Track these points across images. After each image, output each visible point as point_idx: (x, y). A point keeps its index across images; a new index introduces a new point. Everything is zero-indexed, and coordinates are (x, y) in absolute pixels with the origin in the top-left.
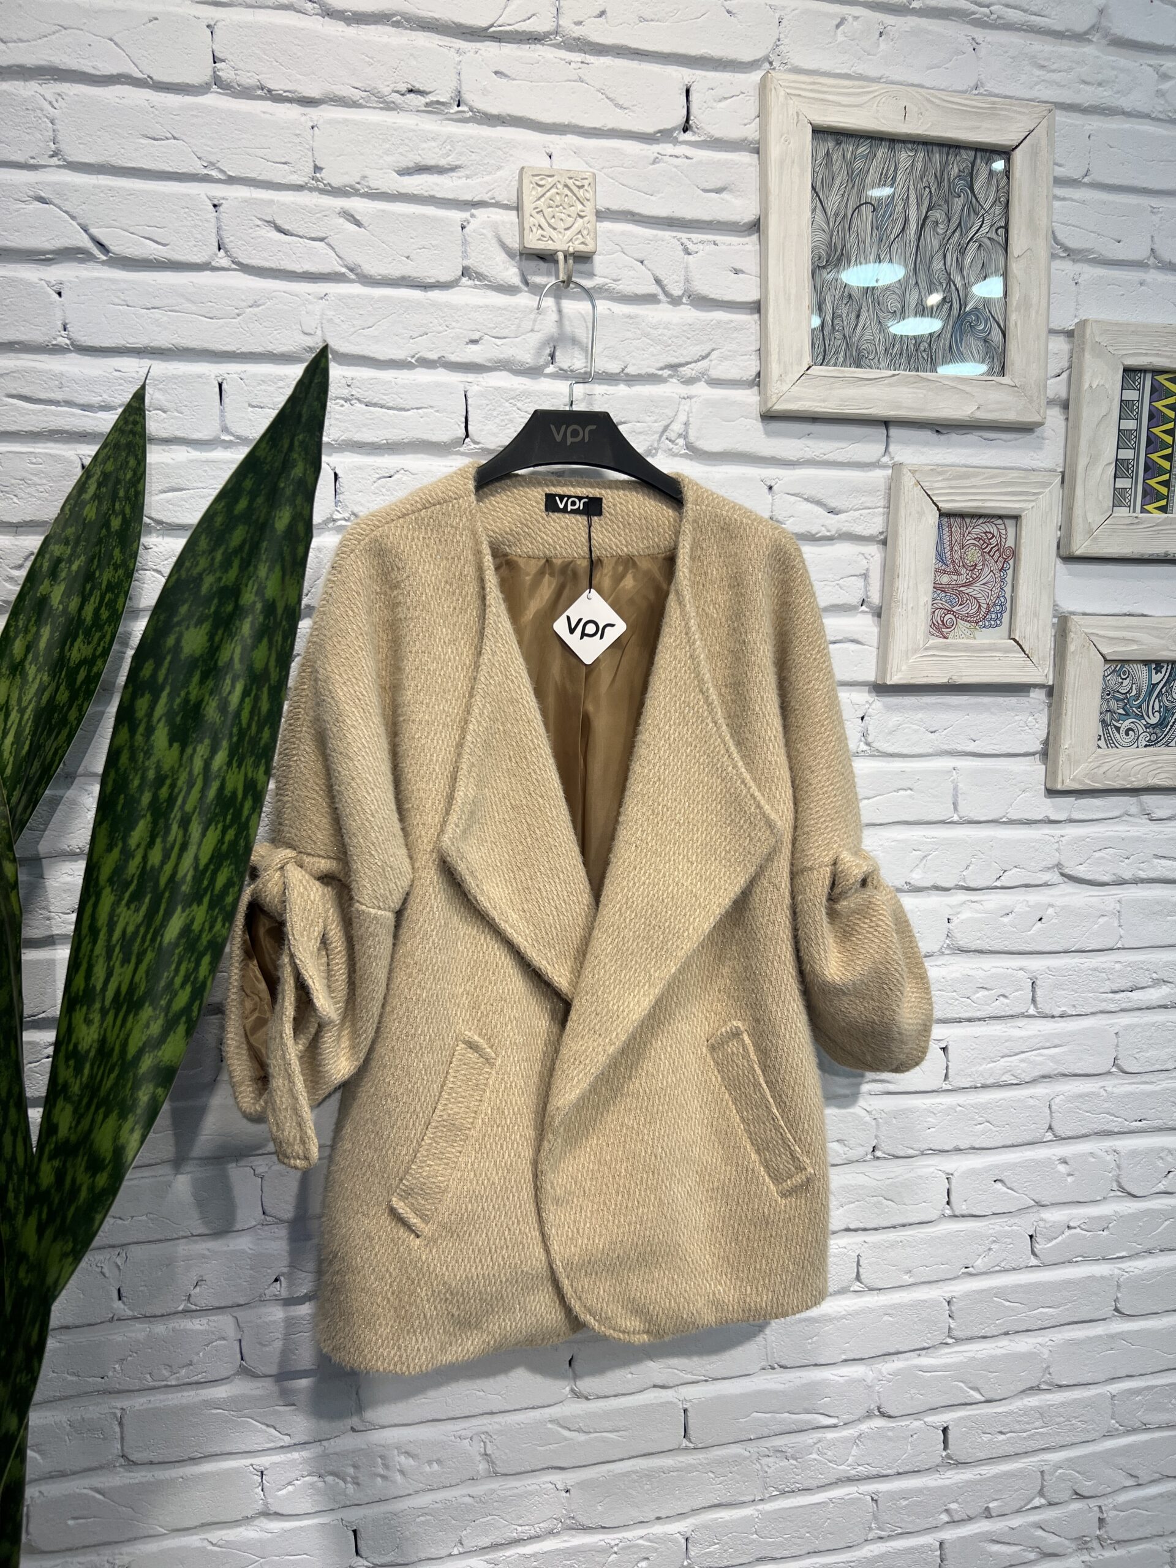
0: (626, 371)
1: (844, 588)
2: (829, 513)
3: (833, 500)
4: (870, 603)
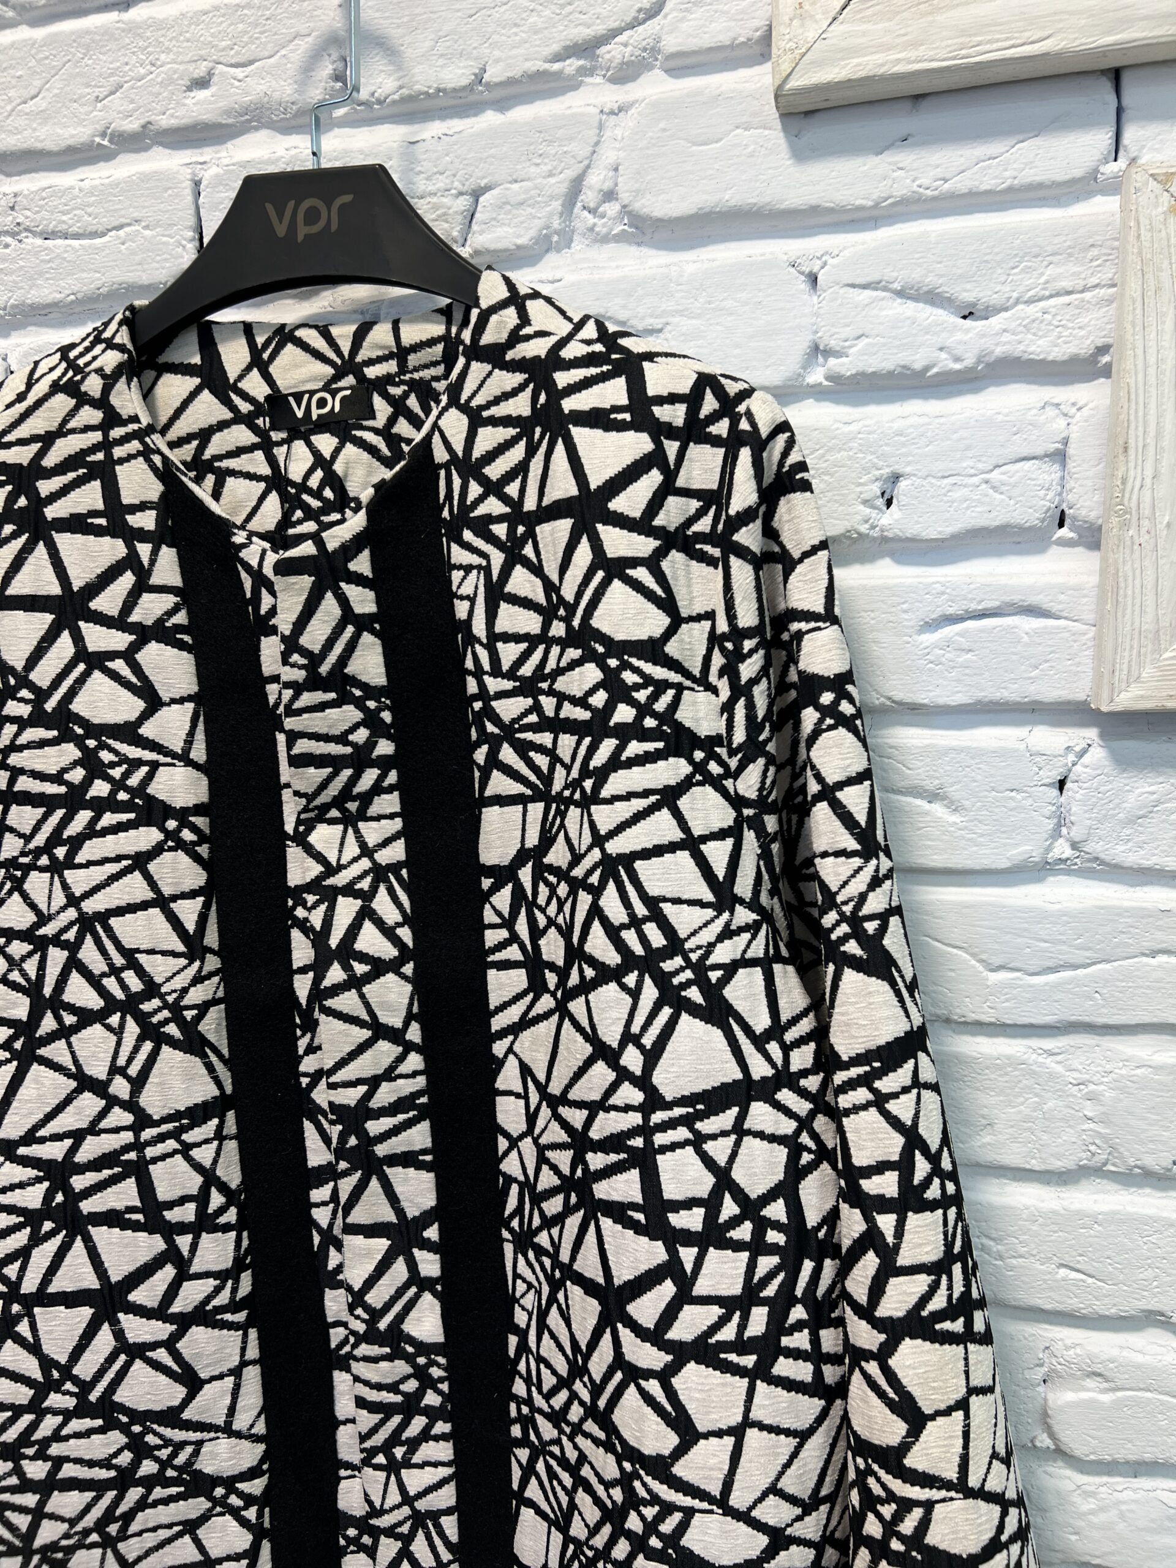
0: (487, 77)
1: (1004, 488)
2: (965, 317)
3: (968, 286)
4: (1074, 518)
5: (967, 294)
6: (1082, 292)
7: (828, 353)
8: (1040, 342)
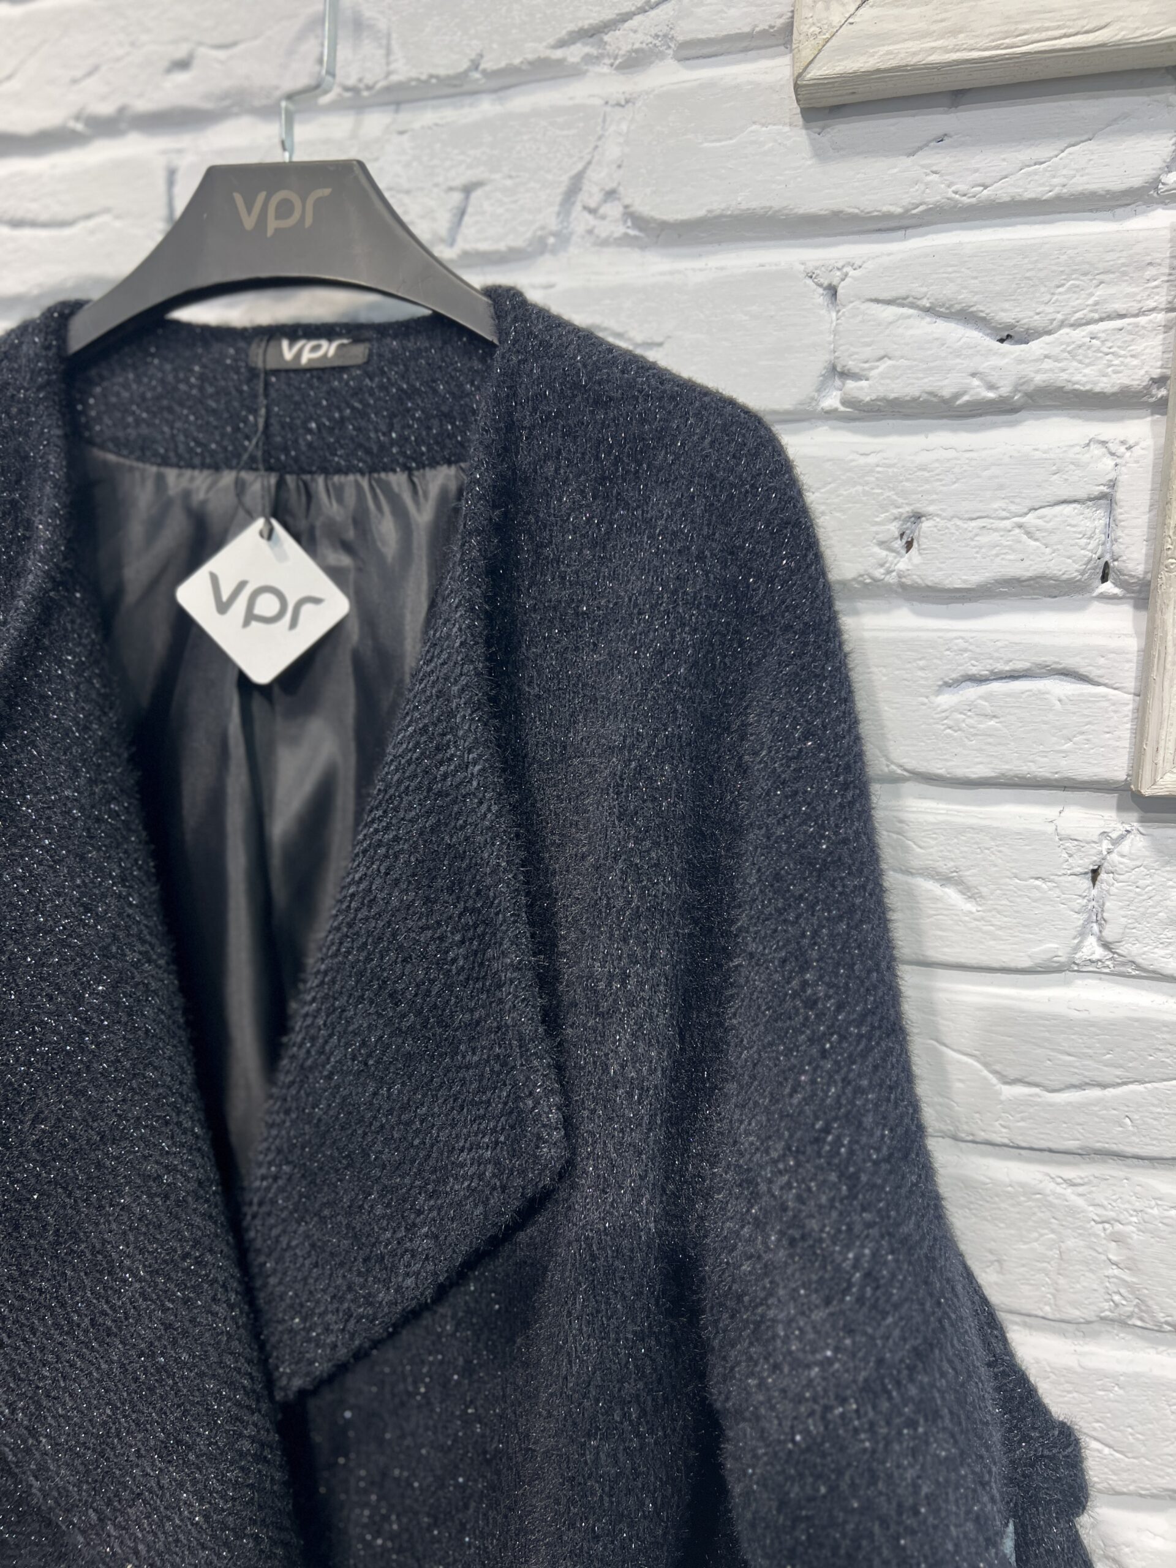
0: (484, 64)
1: (1038, 534)
2: (1002, 341)
3: (1007, 305)
4: (1120, 572)
5: (1007, 314)
6: (1136, 315)
7: (845, 375)
8: (1087, 371)
